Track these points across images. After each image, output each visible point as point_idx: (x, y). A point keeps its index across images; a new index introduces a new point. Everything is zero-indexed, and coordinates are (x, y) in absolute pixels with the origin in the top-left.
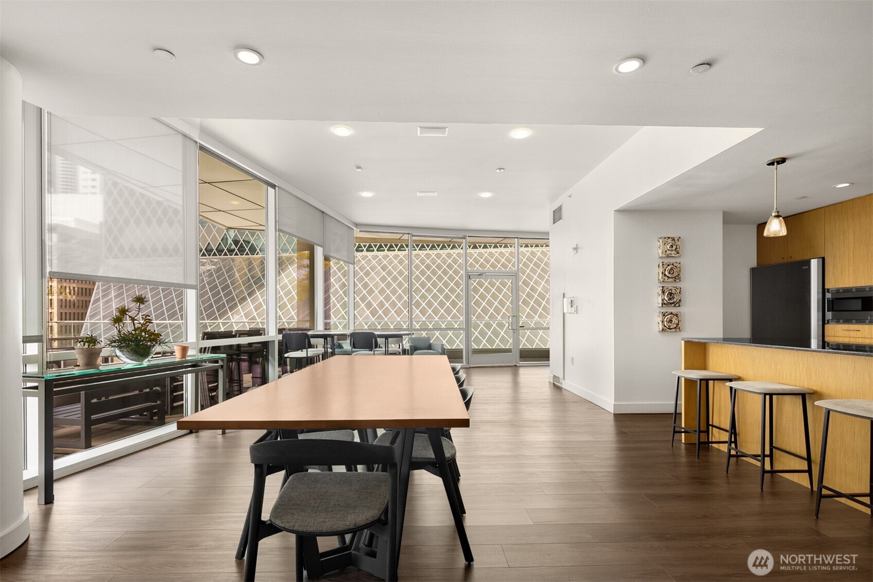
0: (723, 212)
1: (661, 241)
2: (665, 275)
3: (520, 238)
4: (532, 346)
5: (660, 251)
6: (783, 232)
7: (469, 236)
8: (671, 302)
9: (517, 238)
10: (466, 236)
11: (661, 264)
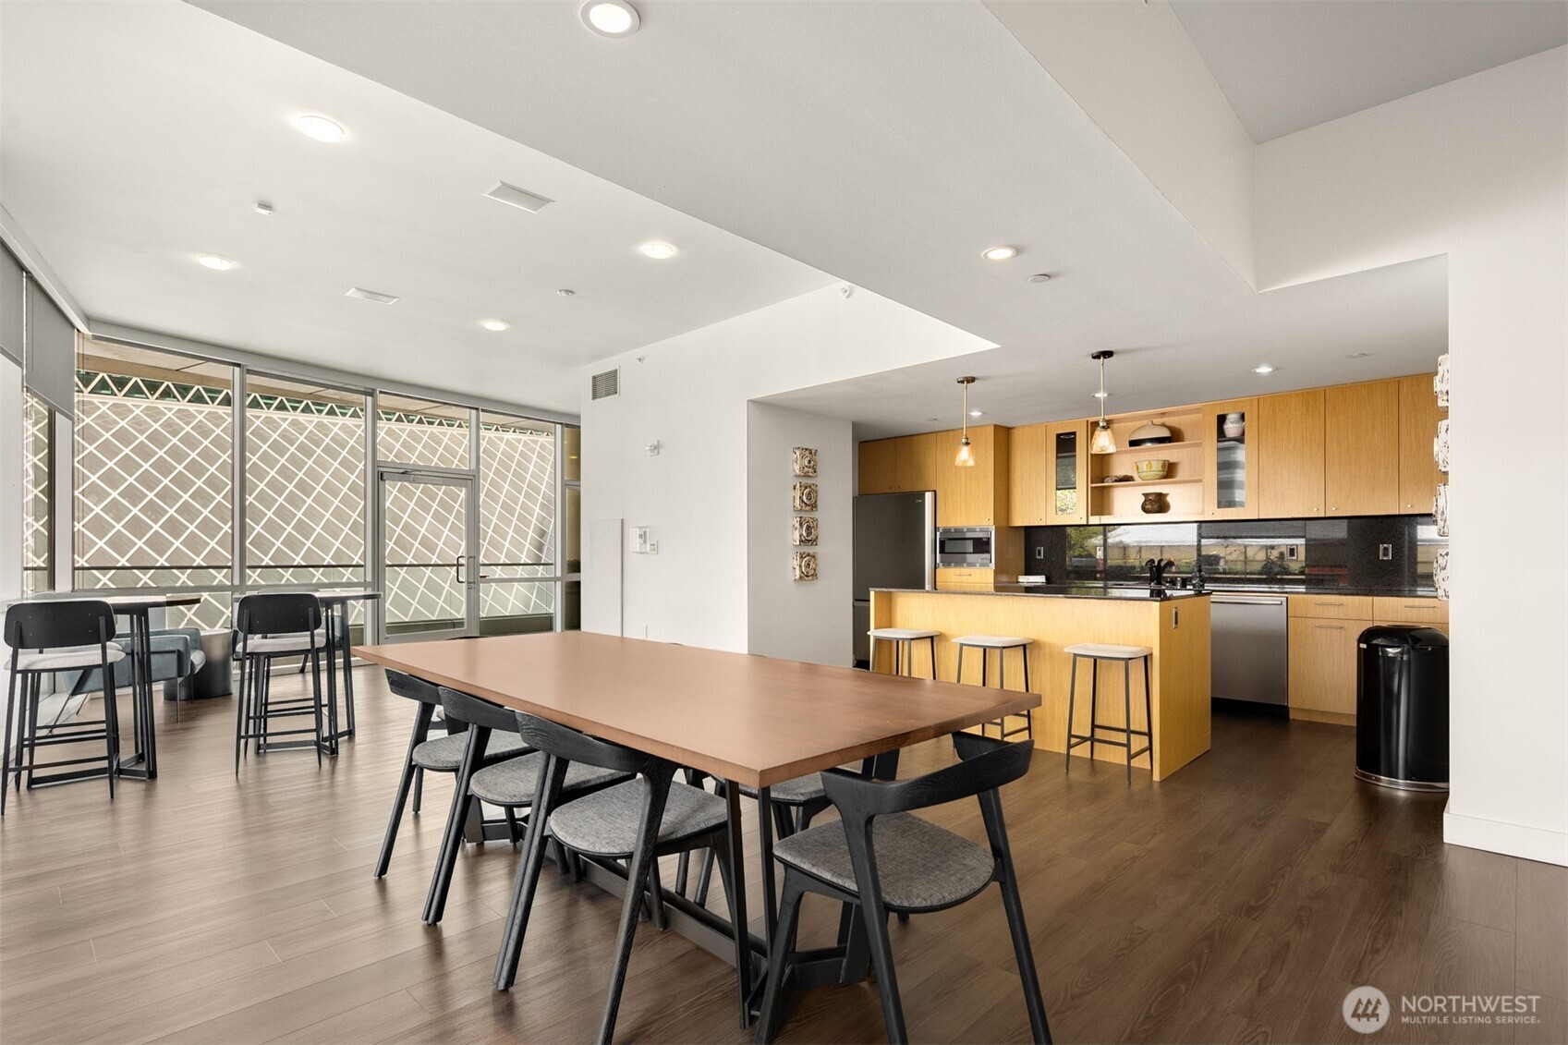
0: (853, 423)
1: (798, 453)
2: (803, 501)
3: (483, 410)
4: (506, 610)
5: (797, 467)
6: (971, 463)
7: (381, 392)
8: (809, 538)
9: (477, 409)
10: (374, 390)
11: (798, 485)
